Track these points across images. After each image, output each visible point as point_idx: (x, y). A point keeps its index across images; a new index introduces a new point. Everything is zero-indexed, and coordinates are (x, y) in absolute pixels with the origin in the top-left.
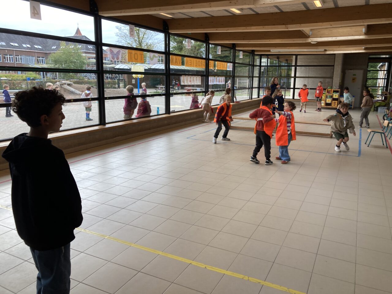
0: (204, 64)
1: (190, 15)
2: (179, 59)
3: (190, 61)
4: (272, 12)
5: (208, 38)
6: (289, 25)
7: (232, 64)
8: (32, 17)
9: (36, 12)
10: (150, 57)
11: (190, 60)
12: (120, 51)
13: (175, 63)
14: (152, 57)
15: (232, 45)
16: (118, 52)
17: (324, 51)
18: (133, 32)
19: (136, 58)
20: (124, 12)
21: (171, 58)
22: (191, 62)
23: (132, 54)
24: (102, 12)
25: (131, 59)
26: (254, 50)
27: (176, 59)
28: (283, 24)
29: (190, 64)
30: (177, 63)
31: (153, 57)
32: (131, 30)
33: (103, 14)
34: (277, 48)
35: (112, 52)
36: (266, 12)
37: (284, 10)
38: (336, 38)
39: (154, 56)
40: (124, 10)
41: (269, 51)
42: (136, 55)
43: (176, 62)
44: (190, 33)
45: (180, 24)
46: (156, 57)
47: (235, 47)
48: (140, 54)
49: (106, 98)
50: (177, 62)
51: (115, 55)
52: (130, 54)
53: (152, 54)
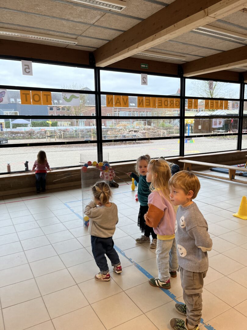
0: (176, 104)
2: (123, 99)
3: (148, 101)
10: (65, 98)
13: (116, 104)
14: (68, 98)
18: (29, 68)
21: (103, 98)
23: (28, 95)
29: (148, 104)
30: (120, 104)
32: (27, 67)
42: (36, 96)
53: (68, 95)
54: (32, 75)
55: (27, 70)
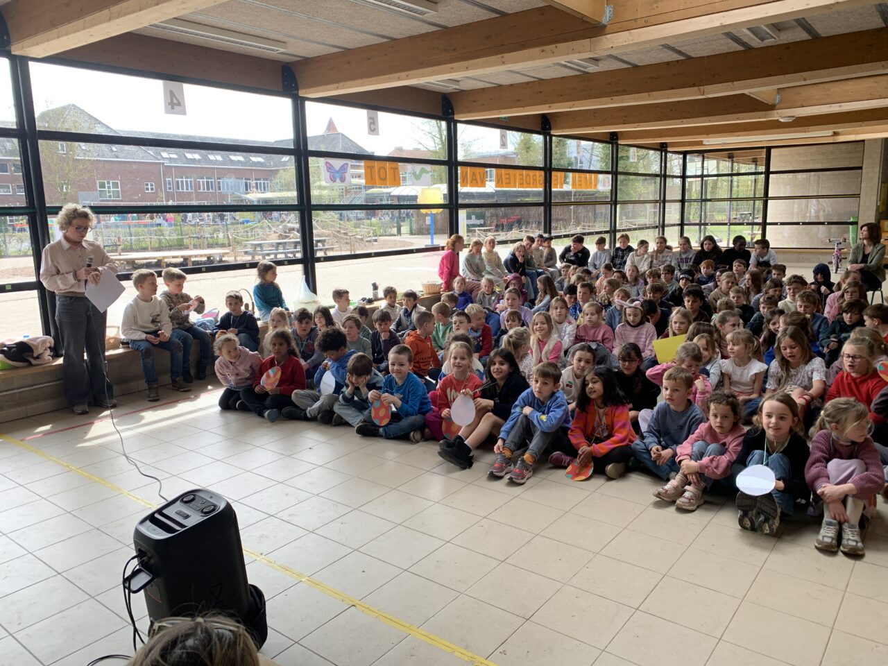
0: (539, 180)
1: (493, 82)
2: (480, 173)
3: (508, 176)
4: (666, 60)
5: (549, 124)
6: (705, 87)
7: (610, 176)
8: (167, 112)
9: (175, 101)
10: (414, 173)
11: (506, 174)
12: (347, 164)
13: (471, 182)
14: (418, 173)
15: (609, 136)
16: (344, 168)
17: (832, 136)
18: (374, 123)
19: (383, 177)
20: (343, 88)
21: (462, 172)
22: (509, 178)
23: (373, 169)
24: (304, 91)
25: (372, 179)
26: (666, 143)
27: (474, 174)
28: (694, 85)
29: (508, 181)
30: (477, 182)
31: (420, 172)
32: (372, 121)
33: (305, 93)
34: (710, 135)
35: (329, 167)
36: (653, 61)
37: (693, 55)
38: (840, 106)
39: (423, 171)
40: (342, 84)
41: (700, 143)
42: (382, 170)
43: (472, 180)
44: (505, 118)
45: (475, 101)
46: (427, 172)
47: (617, 139)
48: (392, 168)
49: (319, 260)
50: (476, 180)
51: (337, 172)
52: (369, 170)
53: (418, 167)
54: (378, 134)
55: (373, 127)
